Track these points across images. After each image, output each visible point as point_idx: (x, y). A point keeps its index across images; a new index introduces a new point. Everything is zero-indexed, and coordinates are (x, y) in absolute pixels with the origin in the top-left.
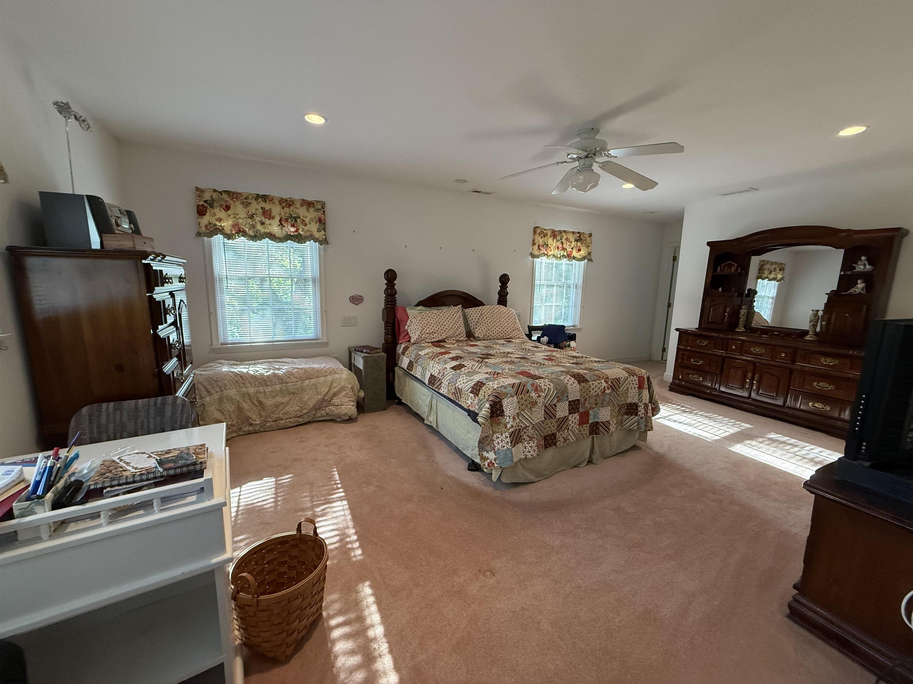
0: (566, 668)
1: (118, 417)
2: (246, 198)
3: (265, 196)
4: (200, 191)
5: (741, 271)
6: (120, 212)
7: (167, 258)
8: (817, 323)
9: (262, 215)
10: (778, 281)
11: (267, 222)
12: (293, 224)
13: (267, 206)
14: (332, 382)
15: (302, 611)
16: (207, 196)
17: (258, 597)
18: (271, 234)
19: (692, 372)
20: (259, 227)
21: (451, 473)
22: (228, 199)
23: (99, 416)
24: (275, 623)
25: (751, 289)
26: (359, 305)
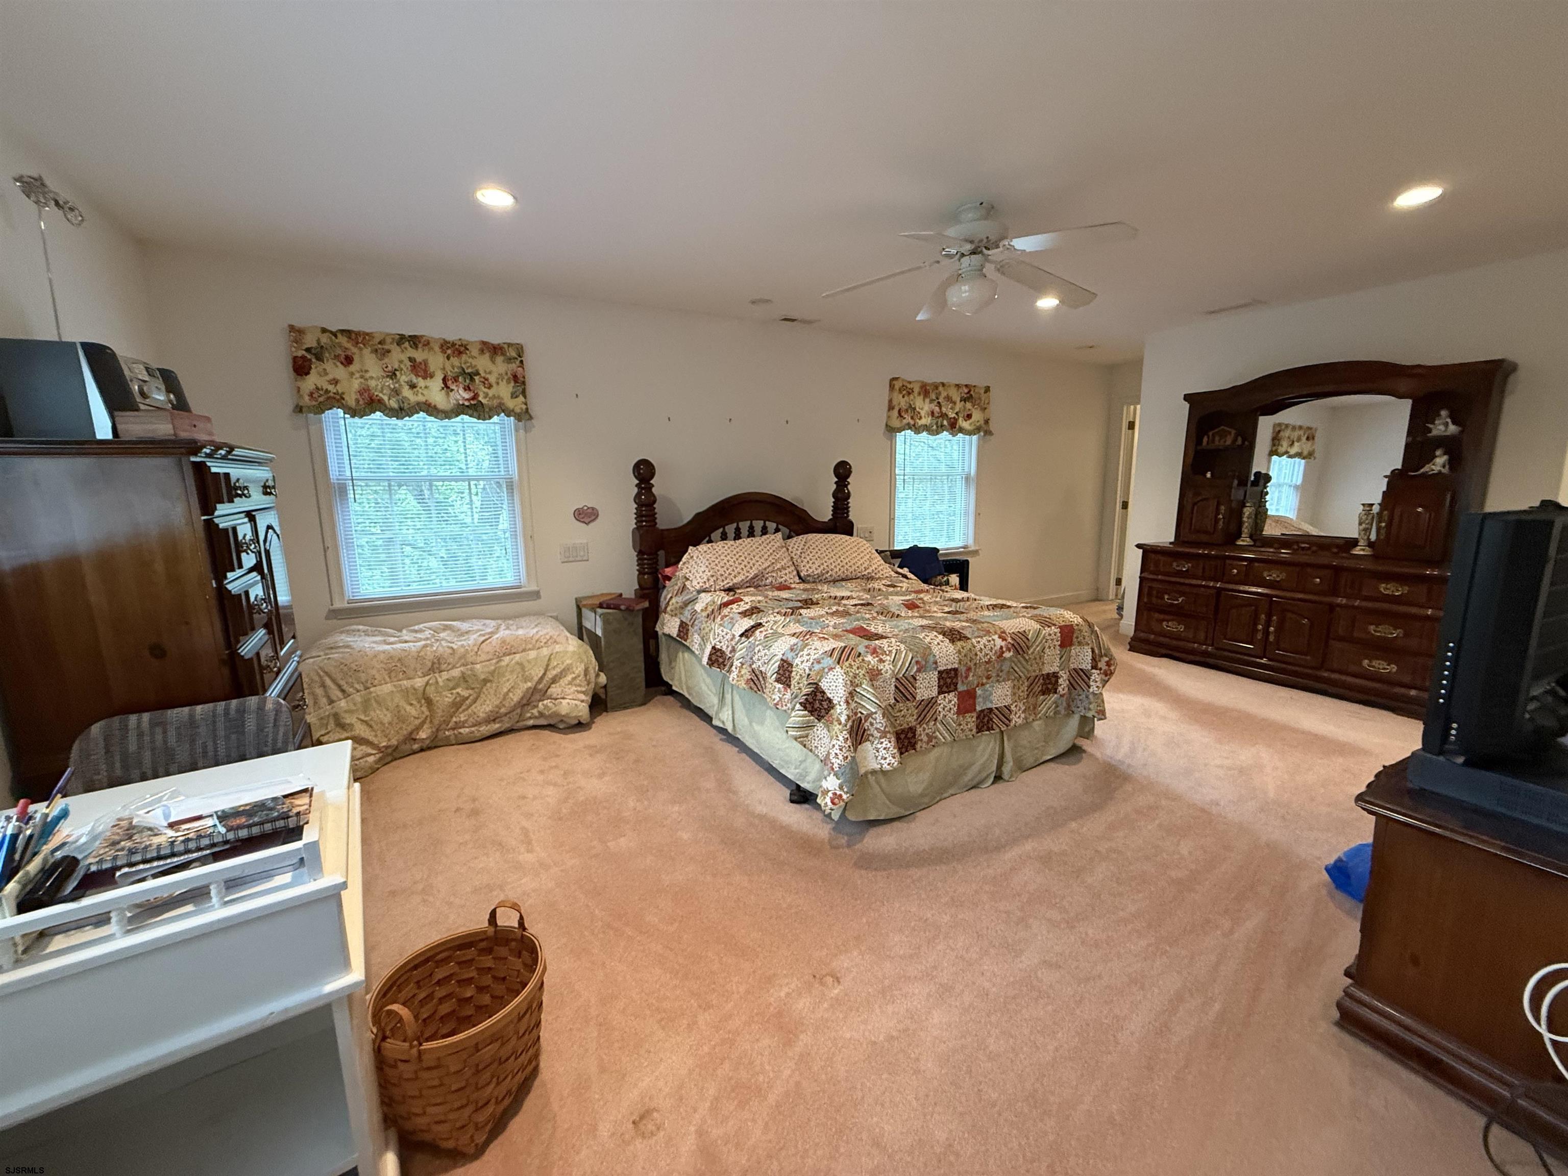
0: (966, 1135)
1: (159, 737)
2: (380, 343)
3: (415, 336)
4: (296, 332)
5: (1243, 441)
6: (148, 372)
7: (237, 452)
8: (1372, 525)
9: (412, 371)
10: (1304, 458)
11: (421, 382)
12: (468, 387)
13: (419, 355)
14: (549, 659)
15: (500, 1064)
16: (310, 341)
17: (421, 1044)
18: (429, 405)
19: (1167, 617)
20: (407, 392)
21: (760, 809)
22: (349, 345)
23: (124, 737)
24: (453, 1089)
25: (1259, 473)
26: (592, 524)
